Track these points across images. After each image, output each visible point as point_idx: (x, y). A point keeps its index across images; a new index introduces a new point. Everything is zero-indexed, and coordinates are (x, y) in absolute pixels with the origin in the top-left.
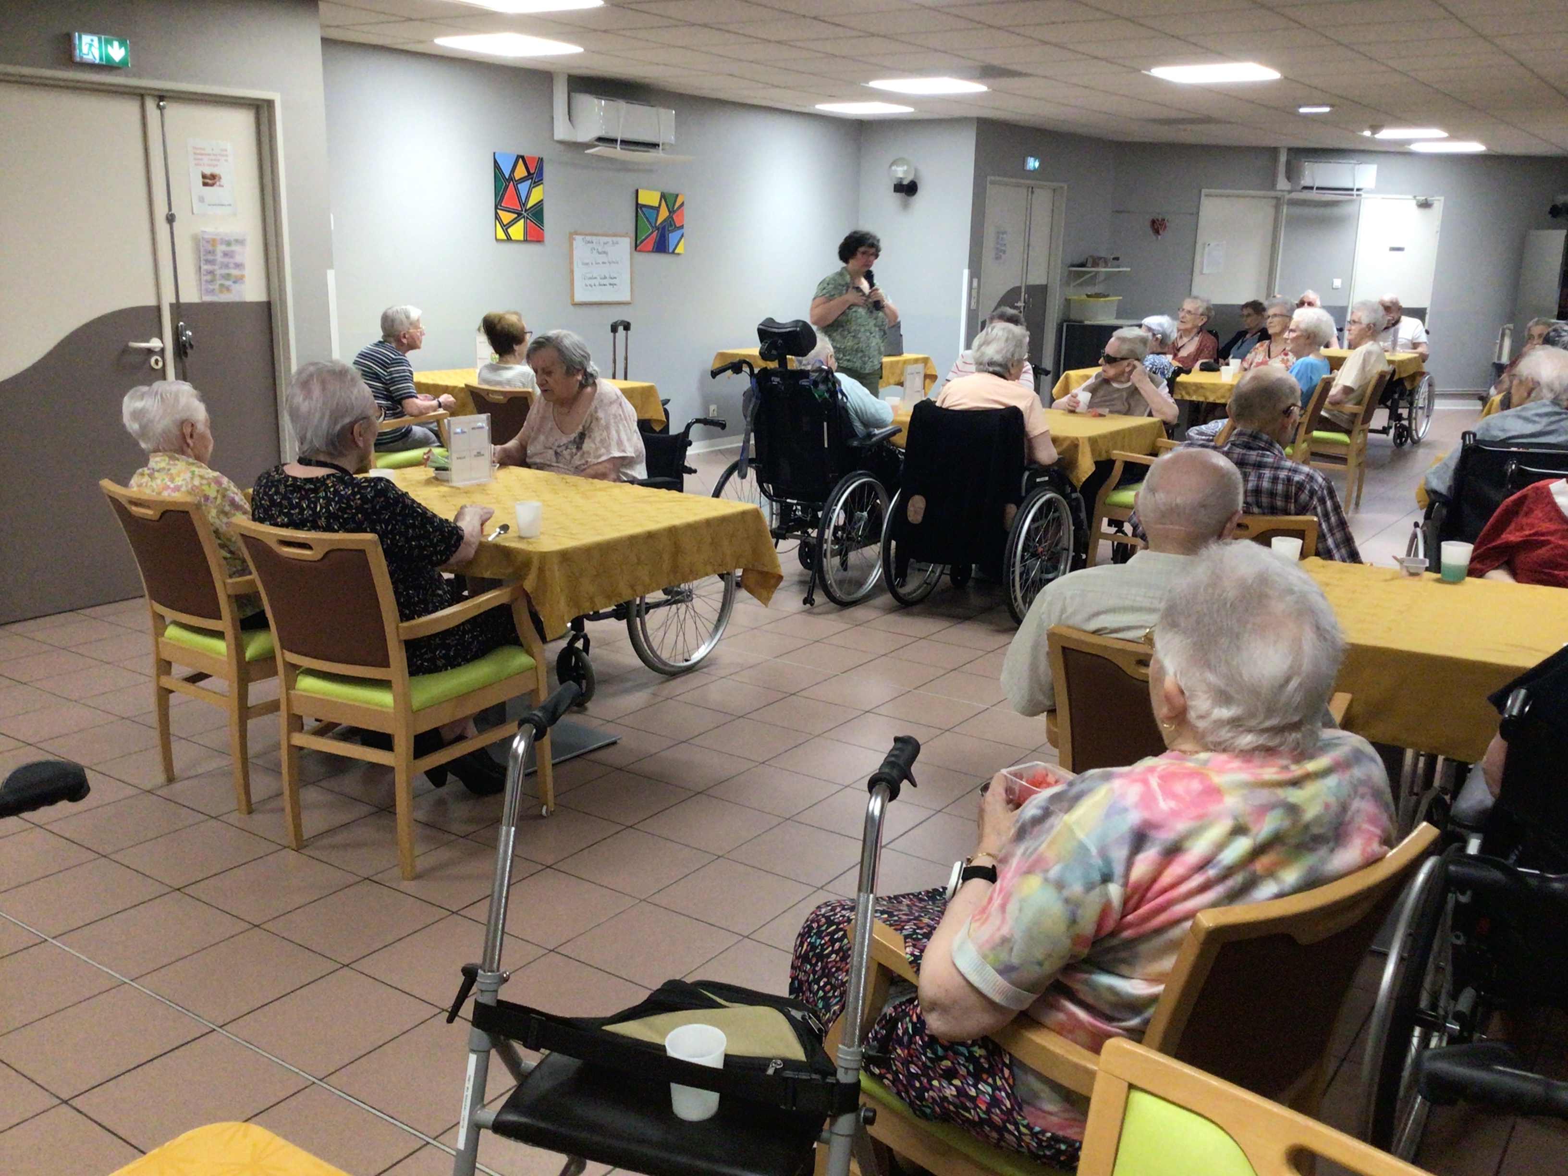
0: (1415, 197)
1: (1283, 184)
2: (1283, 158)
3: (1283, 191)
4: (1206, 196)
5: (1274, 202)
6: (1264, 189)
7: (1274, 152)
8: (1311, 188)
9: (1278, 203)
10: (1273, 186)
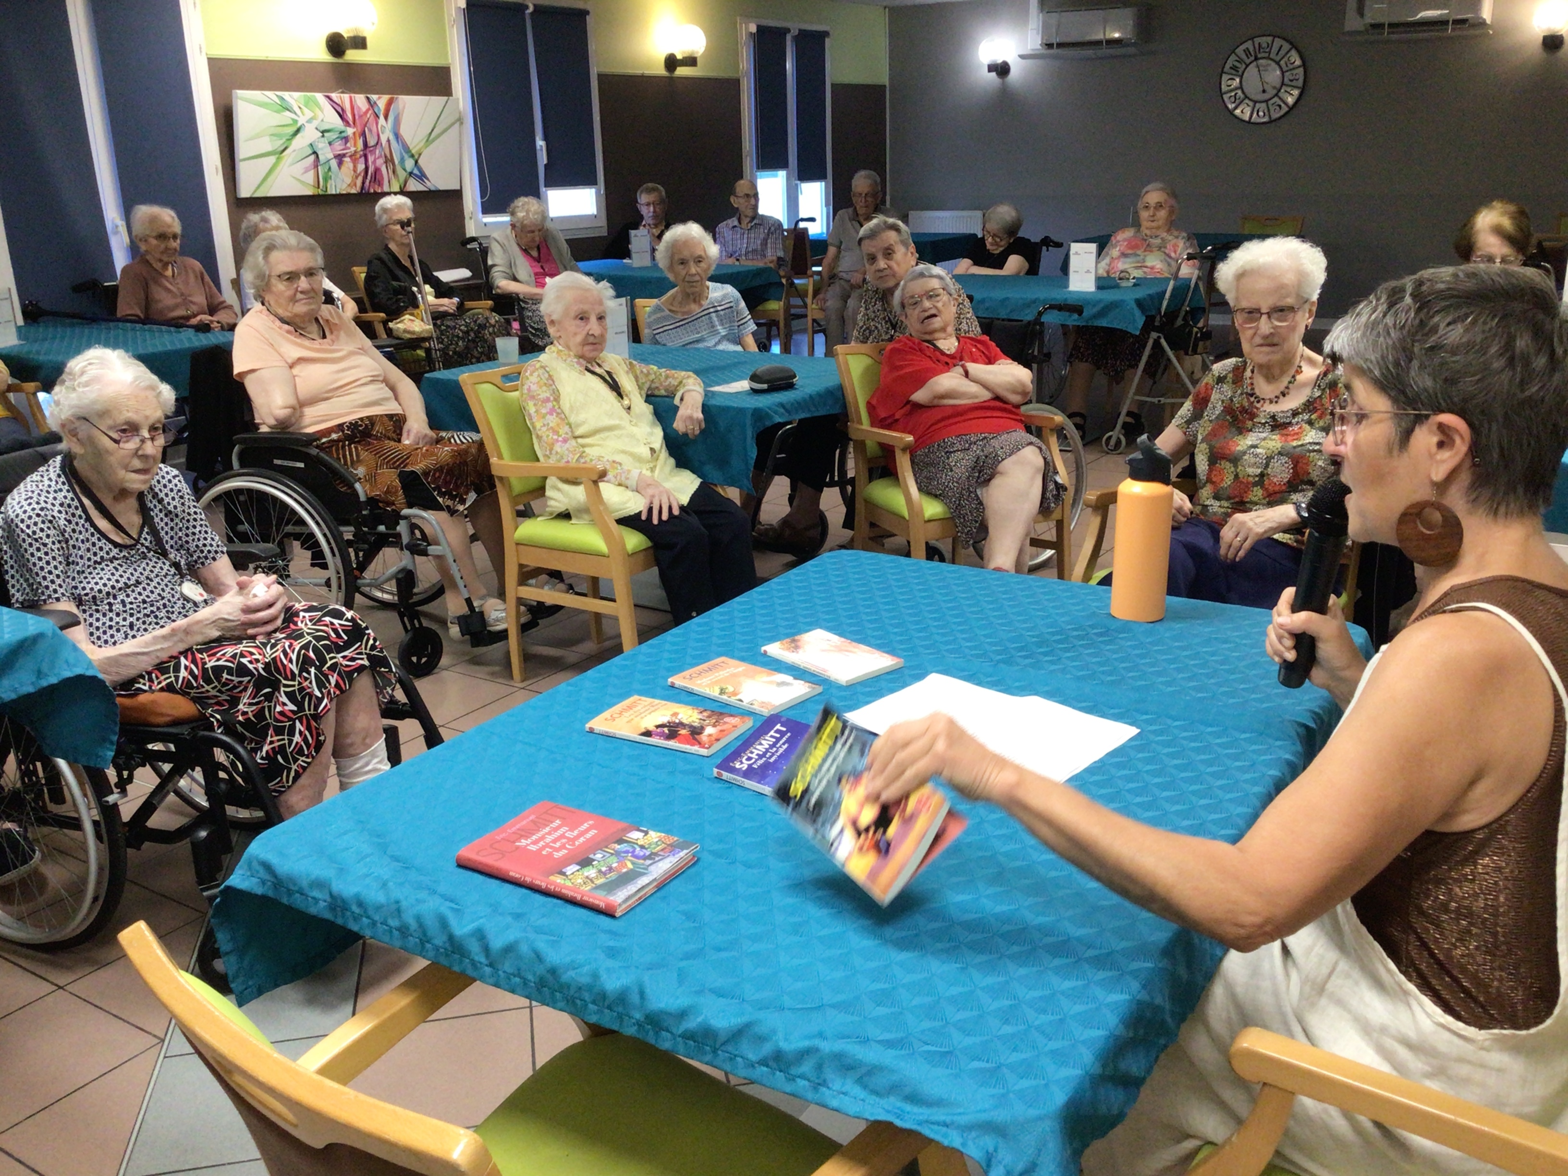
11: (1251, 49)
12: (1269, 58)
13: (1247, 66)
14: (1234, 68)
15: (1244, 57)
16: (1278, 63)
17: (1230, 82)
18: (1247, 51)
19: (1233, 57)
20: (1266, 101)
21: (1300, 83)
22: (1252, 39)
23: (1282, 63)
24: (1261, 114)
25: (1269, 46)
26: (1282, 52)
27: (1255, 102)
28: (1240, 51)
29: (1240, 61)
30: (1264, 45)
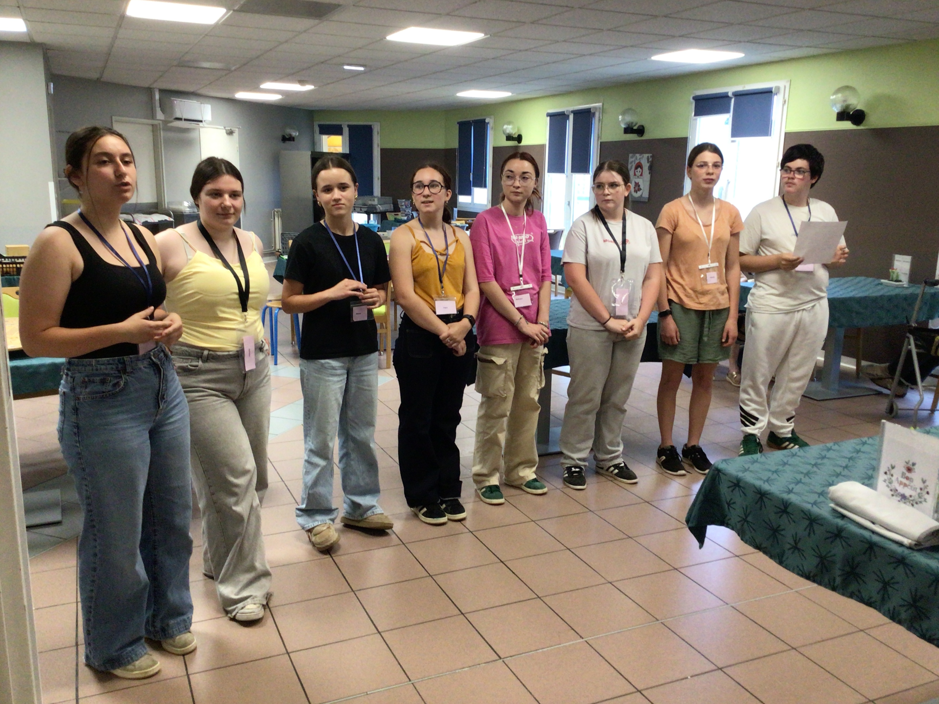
0: (225, 127)
1: (160, 116)
2: (157, 97)
3: (160, 120)
4: (116, 121)
5: (150, 128)
6: (146, 118)
7: (149, 91)
8: (180, 119)
9: (154, 128)
10: (153, 116)
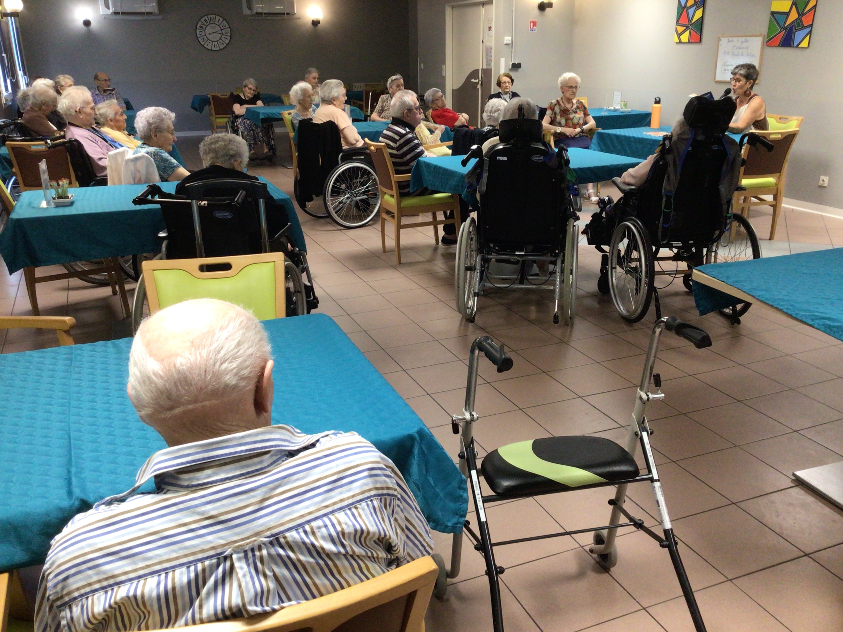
11: (207, 19)
12: (215, 23)
13: (206, 26)
14: (201, 27)
15: (205, 23)
16: (219, 26)
17: (200, 33)
18: (205, 20)
19: (200, 23)
20: (217, 41)
21: (229, 34)
22: (207, 15)
23: (221, 26)
24: (216, 46)
25: (215, 19)
26: (220, 22)
27: (212, 42)
28: (202, 20)
29: (203, 24)
30: (212, 18)
